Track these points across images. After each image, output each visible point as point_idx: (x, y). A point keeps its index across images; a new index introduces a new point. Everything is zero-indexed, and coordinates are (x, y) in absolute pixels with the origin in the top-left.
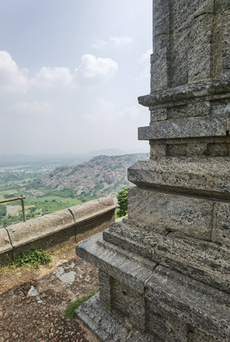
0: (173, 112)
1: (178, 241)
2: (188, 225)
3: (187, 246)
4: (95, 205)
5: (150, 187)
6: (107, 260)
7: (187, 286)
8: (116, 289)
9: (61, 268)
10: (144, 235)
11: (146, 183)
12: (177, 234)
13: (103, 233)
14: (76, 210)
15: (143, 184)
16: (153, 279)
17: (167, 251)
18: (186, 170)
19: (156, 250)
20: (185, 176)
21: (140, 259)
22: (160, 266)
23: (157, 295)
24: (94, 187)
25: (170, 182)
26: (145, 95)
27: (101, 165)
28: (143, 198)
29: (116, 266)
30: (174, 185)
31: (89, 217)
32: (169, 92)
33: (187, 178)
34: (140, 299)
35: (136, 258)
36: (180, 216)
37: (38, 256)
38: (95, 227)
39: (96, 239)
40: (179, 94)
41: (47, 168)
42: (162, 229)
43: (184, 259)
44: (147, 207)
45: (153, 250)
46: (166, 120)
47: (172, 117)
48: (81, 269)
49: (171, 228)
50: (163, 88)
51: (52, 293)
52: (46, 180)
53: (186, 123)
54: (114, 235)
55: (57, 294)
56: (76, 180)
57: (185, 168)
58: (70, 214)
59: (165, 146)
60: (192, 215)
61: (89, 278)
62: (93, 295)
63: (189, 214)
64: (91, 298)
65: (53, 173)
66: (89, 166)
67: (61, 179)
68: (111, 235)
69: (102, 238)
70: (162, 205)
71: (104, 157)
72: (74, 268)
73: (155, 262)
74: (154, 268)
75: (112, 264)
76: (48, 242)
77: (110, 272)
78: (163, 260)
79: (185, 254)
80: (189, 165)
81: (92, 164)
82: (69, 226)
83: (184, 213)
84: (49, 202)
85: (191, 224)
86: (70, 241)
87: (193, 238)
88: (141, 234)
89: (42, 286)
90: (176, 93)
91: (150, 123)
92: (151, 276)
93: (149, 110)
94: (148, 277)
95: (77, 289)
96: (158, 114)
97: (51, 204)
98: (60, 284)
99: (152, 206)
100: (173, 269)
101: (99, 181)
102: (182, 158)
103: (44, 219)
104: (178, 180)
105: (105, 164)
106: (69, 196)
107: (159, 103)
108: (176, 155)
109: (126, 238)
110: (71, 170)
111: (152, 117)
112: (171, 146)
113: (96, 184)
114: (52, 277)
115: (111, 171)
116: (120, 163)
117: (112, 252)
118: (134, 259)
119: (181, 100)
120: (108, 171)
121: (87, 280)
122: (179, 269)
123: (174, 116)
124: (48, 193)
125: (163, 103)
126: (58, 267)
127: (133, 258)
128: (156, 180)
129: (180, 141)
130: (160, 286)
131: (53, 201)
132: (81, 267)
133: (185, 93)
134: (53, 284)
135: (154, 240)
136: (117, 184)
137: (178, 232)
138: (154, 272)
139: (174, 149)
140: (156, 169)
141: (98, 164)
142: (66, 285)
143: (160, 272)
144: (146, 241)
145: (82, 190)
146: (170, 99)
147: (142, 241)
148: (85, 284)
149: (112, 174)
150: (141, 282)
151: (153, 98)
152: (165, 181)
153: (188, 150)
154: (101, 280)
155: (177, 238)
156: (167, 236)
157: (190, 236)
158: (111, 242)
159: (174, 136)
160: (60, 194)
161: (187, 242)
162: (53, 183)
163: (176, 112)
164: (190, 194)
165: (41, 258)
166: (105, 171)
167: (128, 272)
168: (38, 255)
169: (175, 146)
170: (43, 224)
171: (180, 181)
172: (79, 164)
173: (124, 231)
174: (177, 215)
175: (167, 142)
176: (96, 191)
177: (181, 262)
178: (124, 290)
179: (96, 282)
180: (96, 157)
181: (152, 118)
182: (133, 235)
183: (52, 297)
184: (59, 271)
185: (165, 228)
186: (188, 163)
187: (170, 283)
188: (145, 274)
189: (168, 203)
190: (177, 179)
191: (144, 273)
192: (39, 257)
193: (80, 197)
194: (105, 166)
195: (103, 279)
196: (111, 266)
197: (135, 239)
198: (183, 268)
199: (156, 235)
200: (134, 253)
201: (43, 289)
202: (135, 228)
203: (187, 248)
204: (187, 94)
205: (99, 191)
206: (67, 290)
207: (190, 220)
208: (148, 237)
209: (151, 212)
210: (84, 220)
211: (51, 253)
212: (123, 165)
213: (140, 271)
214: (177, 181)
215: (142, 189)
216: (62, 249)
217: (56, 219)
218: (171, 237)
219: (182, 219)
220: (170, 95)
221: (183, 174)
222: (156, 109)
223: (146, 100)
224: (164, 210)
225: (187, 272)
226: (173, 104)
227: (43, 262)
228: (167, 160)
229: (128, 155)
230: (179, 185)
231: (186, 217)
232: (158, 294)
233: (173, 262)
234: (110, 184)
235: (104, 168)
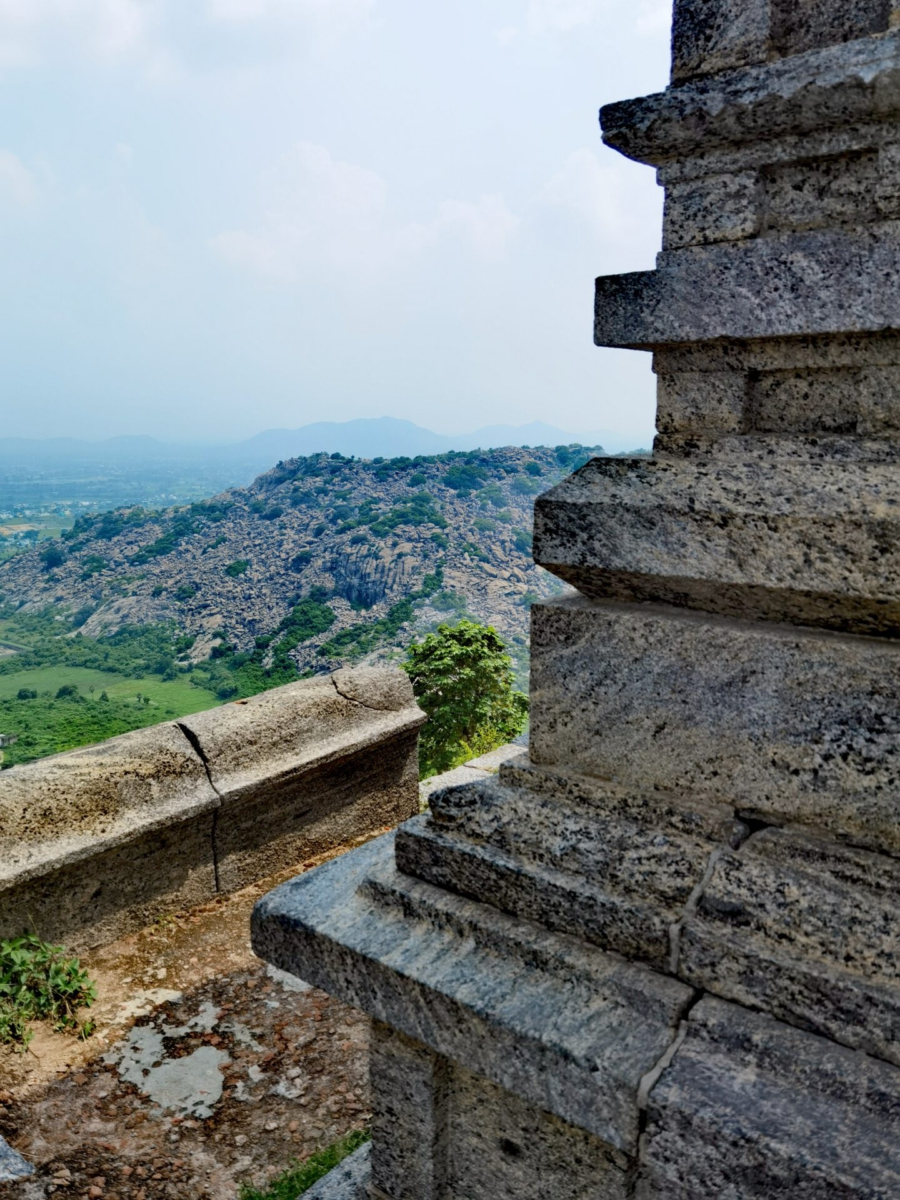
0: (793, 194)
1: (805, 875)
2: (856, 793)
3: (858, 896)
4: (316, 705)
5: (654, 599)
6: (428, 972)
7: (863, 1101)
8: (465, 1132)
9: (146, 1031)
10: (622, 845)
11: (637, 574)
12: (799, 836)
13: (399, 836)
14: (221, 732)
15: (621, 581)
16: (683, 1070)
17: (747, 924)
18: (856, 505)
19: (689, 918)
20: (855, 535)
21: (603, 966)
22: (714, 1003)
23: (710, 1150)
24: (279, 620)
25: (769, 570)
26: (643, 94)
27: (319, 505)
28: (617, 656)
29: (480, 1004)
30: (788, 582)
31: (286, 767)
32: (780, 74)
33: (866, 544)
34: (597, 1176)
35: (584, 960)
36: (817, 742)
37: (18, 974)
38: (316, 820)
39: (358, 870)
40: (837, 87)
41: (30, 520)
42: (716, 813)
43: (841, 966)
44: (636, 703)
45: (671, 917)
46: (753, 236)
47: (782, 220)
48: (253, 1035)
49: (766, 805)
50: (744, 54)
51: (106, 1166)
52: (21, 580)
53: (871, 250)
54: (459, 846)
55: (134, 1166)
56: (186, 584)
57: (853, 492)
58: (190, 752)
59: (741, 382)
60: (883, 740)
61: (298, 1081)
62: (331, 1167)
63: (868, 735)
64: (321, 1181)
65: (59, 547)
66: (256, 509)
67: (104, 580)
68: (442, 849)
69: (392, 866)
70: (721, 689)
71: (334, 463)
72: (215, 1029)
73: (686, 981)
74: (684, 1013)
75: (459, 996)
76: (73, 901)
77: (446, 1035)
78: (729, 969)
79: (845, 937)
80: (873, 481)
81: (272, 501)
82: (185, 812)
83: (836, 731)
84: (38, 701)
85: (873, 784)
86: (186, 890)
87: (884, 858)
88: (602, 841)
89: (45, 1131)
90: (819, 83)
91: (660, 258)
92: (671, 1051)
93: (659, 182)
94: (657, 1059)
95: (240, 1139)
96: (706, 203)
97: (51, 707)
98: (145, 1117)
99: (666, 693)
100: (785, 1017)
101: (305, 592)
102: (832, 445)
103: (50, 777)
104: (814, 554)
105: (340, 502)
106: (147, 667)
107: (715, 141)
108: (792, 429)
109: (524, 859)
110: (158, 532)
111: (673, 223)
112: (767, 383)
113: (291, 604)
114: (98, 1083)
115: (372, 539)
116: (422, 500)
117: (448, 936)
118: (571, 967)
119: (848, 121)
120: (355, 541)
121: (288, 1089)
122: (819, 1019)
123: (792, 218)
124: (36, 653)
125: (738, 144)
126: (128, 1028)
127: (568, 959)
128: (693, 561)
129: (824, 355)
130: (726, 1105)
131: (65, 692)
132: (254, 1022)
133: (873, 86)
134: (106, 1116)
135: (673, 868)
136: (403, 605)
137: (804, 828)
138: (682, 1033)
139: (784, 397)
140: (692, 501)
141: (302, 501)
142: (178, 1123)
143: (717, 1030)
144: (632, 875)
145: (216, 635)
146: (783, 117)
147: (614, 876)
148: (279, 1114)
149: (377, 557)
150: (621, 1085)
151: (688, 110)
152: (740, 566)
153: (866, 402)
154: (383, 1084)
155: (799, 860)
156: (744, 849)
157: (867, 848)
158: (440, 885)
159: (795, 321)
160: (100, 657)
161: (855, 881)
162: (59, 599)
163: (807, 194)
164: (875, 633)
165: (33, 987)
166: (337, 539)
167: (548, 1036)
168: (17, 968)
169: (792, 381)
170: (45, 805)
171: (825, 560)
172: (198, 500)
173: (512, 828)
174: (802, 739)
175: (753, 361)
176: (292, 640)
177: (827, 981)
178: (507, 1136)
179: (337, 1098)
180: (292, 461)
181: (670, 224)
182: (564, 844)
183: (107, 1183)
184: (135, 1049)
185: (731, 809)
186: (870, 468)
187: (775, 1091)
188: (638, 1044)
189: (752, 680)
190: (805, 554)
191: (630, 1040)
192: (23, 979)
193: (208, 676)
194: (341, 514)
195: (393, 1080)
196: (454, 1006)
197: (574, 866)
198: (840, 1009)
199: (686, 844)
200: (570, 938)
201: (53, 1146)
202: (568, 812)
203: (857, 906)
204: (885, 87)
205: (307, 643)
206: (186, 1146)
207: (866, 765)
208: (643, 853)
209: (660, 729)
210: (263, 783)
211: (85, 956)
212: (437, 507)
213: (610, 1026)
214: (808, 561)
215: (613, 608)
216: (146, 931)
217: (117, 778)
218: (763, 851)
219: (827, 758)
220: (786, 95)
221: (840, 527)
222: (697, 178)
223: (647, 123)
224: (728, 715)
225: (859, 1029)
226: (795, 146)
227: (48, 1003)
228: (747, 457)
229: (463, 454)
230: (816, 582)
231: (850, 747)
232: (717, 1147)
233: (787, 983)
234: (368, 606)
235: (333, 521)
